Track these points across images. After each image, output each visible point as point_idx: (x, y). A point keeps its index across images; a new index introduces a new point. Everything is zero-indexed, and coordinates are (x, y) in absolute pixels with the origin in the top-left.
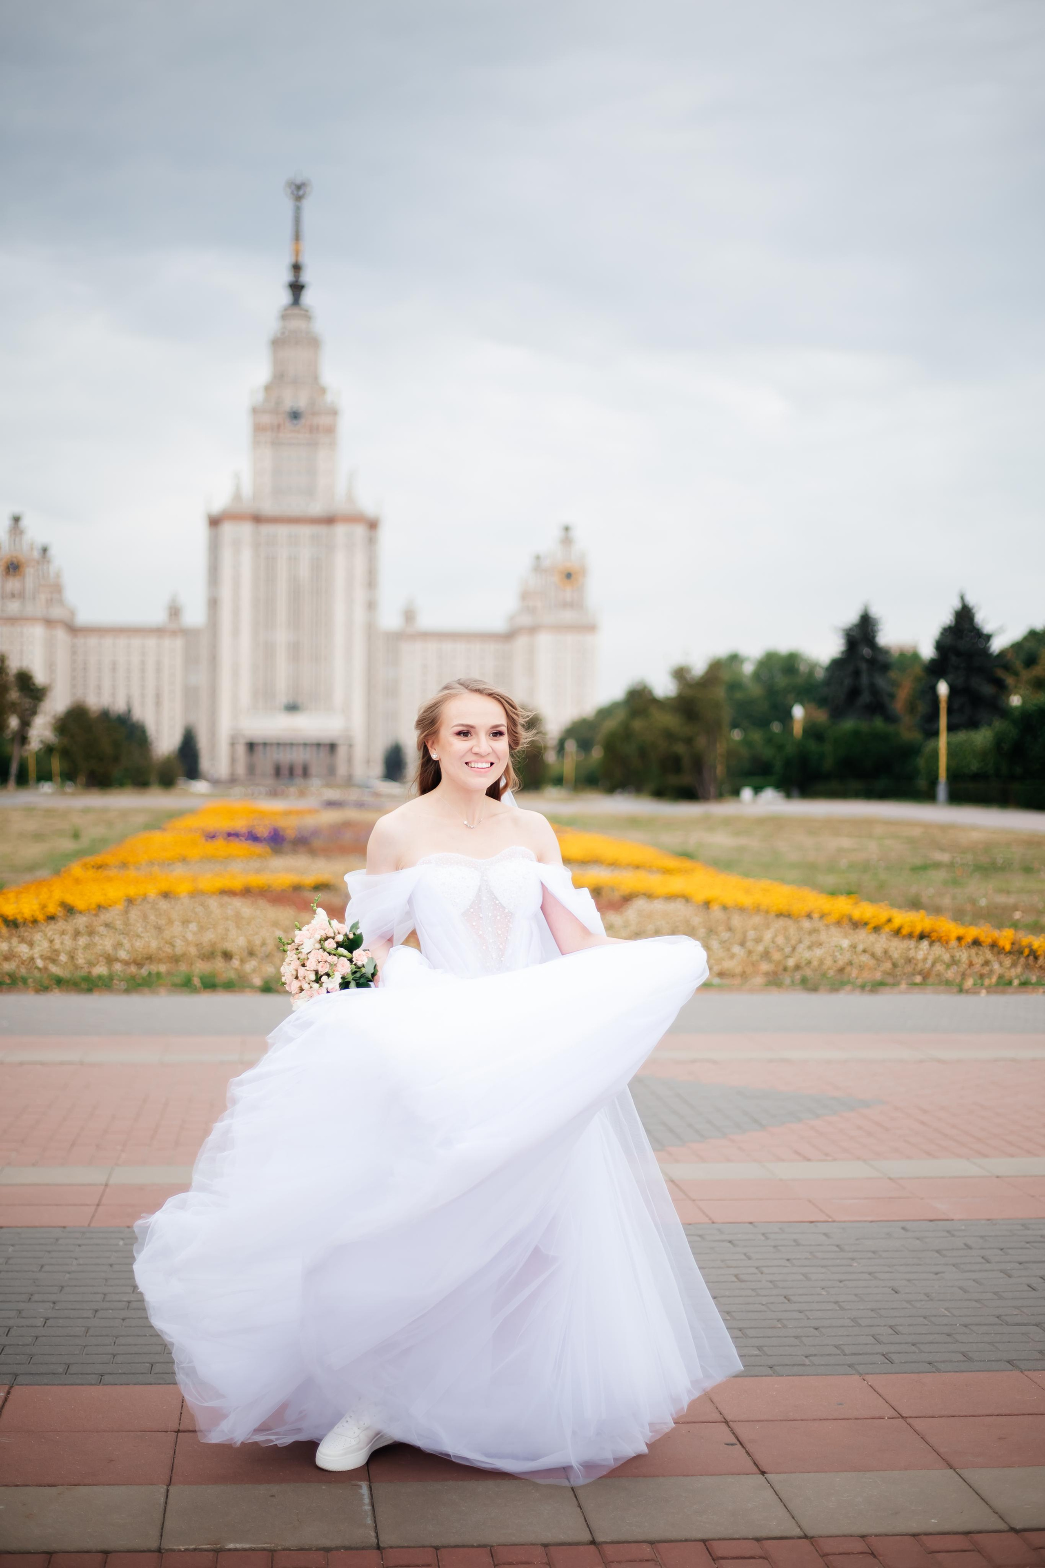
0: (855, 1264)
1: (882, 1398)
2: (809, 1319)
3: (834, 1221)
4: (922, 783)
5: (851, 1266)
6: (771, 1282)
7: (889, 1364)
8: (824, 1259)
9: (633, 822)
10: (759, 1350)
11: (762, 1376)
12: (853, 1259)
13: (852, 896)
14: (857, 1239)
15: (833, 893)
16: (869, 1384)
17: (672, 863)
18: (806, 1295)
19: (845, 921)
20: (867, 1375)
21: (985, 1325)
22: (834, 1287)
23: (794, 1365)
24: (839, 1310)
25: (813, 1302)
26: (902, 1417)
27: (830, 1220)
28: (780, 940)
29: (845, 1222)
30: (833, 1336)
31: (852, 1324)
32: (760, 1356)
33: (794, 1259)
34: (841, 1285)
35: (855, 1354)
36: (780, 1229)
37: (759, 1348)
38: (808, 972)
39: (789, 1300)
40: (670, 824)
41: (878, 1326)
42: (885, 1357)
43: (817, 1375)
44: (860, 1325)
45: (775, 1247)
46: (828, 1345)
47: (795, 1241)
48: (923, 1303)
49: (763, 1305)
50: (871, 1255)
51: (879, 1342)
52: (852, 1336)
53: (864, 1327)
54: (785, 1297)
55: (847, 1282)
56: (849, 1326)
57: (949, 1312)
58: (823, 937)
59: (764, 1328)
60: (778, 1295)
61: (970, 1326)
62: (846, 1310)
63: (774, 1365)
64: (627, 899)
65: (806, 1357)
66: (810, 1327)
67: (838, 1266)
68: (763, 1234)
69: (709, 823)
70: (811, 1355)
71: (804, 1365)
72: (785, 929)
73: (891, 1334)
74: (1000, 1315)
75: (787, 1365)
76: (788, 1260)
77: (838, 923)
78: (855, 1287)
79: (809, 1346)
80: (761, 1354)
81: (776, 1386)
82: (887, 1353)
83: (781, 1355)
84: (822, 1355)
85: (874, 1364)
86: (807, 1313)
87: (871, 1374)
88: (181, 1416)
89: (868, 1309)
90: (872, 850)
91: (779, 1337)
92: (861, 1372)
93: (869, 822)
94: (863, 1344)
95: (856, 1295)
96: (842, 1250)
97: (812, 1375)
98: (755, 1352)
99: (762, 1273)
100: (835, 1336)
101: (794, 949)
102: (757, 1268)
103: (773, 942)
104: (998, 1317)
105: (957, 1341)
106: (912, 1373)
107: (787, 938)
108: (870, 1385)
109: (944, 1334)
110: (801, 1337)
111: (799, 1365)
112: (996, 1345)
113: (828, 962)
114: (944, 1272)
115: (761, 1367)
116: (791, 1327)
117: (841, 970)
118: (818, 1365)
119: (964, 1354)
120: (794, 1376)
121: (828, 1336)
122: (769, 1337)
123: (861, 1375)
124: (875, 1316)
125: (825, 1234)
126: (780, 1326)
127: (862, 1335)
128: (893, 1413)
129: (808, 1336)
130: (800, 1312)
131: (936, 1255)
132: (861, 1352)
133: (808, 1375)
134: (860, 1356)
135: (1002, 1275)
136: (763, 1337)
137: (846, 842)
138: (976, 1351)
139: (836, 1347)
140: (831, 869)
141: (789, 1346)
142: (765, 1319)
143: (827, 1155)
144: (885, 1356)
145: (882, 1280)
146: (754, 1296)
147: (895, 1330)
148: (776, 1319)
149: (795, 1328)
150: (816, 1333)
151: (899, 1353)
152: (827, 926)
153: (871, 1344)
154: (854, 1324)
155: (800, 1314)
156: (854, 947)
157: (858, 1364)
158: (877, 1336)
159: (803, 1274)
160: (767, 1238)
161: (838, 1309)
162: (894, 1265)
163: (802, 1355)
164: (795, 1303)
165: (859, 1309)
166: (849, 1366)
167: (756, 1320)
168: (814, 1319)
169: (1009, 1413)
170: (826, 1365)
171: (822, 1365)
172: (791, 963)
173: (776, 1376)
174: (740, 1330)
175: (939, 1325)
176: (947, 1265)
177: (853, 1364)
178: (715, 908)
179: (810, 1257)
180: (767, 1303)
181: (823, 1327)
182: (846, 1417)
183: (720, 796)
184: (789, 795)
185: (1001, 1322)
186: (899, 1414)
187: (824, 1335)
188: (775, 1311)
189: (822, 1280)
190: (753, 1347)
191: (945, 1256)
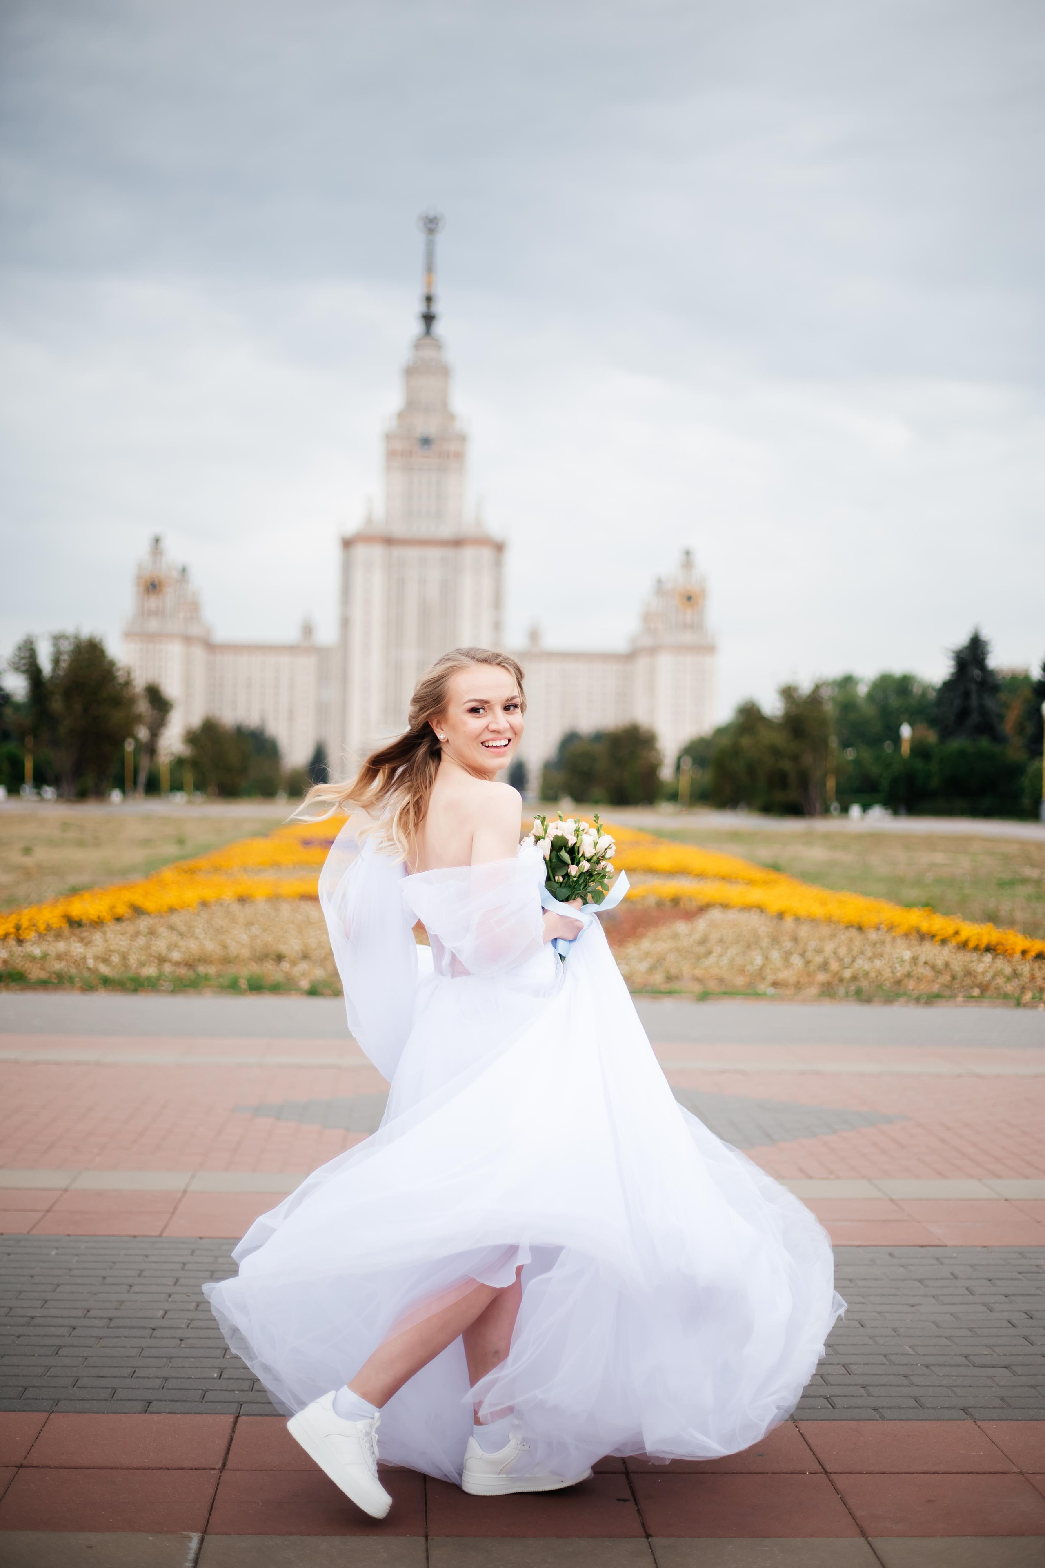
4: (1026, 802)
9: (734, 836)
15: (909, 905)
17: (758, 874)
19: (914, 933)
21: (949, 1365)
28: (842, 951)
38: (864, 983)
40: (768, 839)
58: (887, 948)
61: (931, 1367)
69: (808, 839)
77: (906, 935)
93: (968, 839)
113: (887, 973)
114: (920, 1305)
117: (898, 982)
131: (918, 1284)
135: (984, 1309)
140: (918, 882)
156: (916, 959)
162: (869, 1296)
172: (848, 973)
176: (926, 1296)
178: (788, 919)
183: (825, 812)
184: (896, 812)
191: (927, 1286)
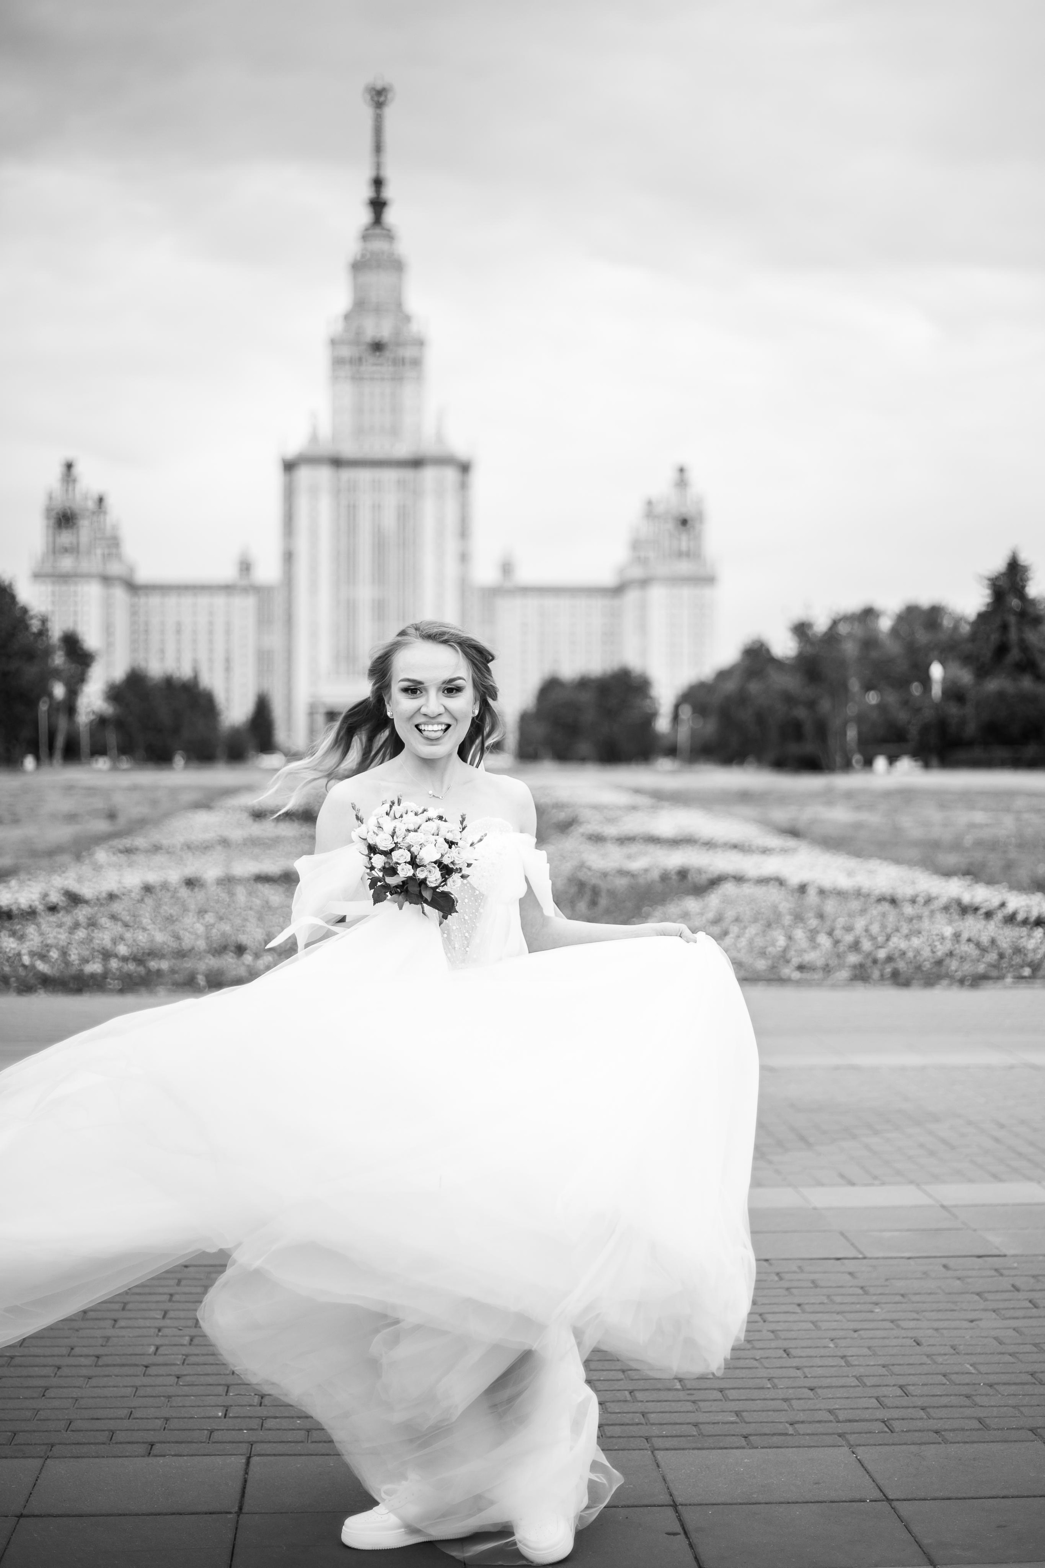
0: (877, 1310)
1: (870, 1475)
2: (806, 1377)
3: (865, 1258)
5: (872, 1312)
6: (773, 1332)
7: (888, 1433)
8: (842, 1304)
9: (743, 797)
10: (737, 1416)
11: (732, 1448)
12: (877, 1304)
13: (968, 877)
14: (887, 1280)
15: (948, 873)
16: (858, 1458)
17: (774, 841)
18: (810, 1347)
19: (955, 906)
20: (858, 1447)
21: (1015, 1384)
22: (845, 1338)
23: (774, 1434)
24: (844, 1366)
25: (816, 1357)
26: (888, 1500)
27: (860, 1256)
28: (875, 929)
29: (877, 1258)
30: (830, 1398)
31: (856, 1383)
32: (737, 1423)
33: (807, 1304)
34: (856, 1335)
35: (850, 1421)
36: (800, 1267)
37: (737, 1413)
38: (901, 965)
39: (788, 1355)
41: (886, 1386)
42: (885, 1424)
43: (800, 1447)
44: (865, 1385)
45: (788, 1289)
46: (820, 1410)
47: (813, 1282)
48: (946, 1357)
49: (756, 1360)
50: (898, 1298)
51: (883, 1405)
52: (852, 1398)
53: (870, 1387)
54: (785, 1351)
55: (861, 1332)
56: (851, 1387)
57: (975, 1368)
58: (926, 924)
59: (750, 1388)
60: (776, 1348)
61: (995, 1386)
62: (852, 1366)
63: (750, 1435)
64: (715, 882)
65: (790, 1424)
66: (805, 1387)
67: (857, 1312)
68: (778, 1274)
70: (798, 1422)
71: (786, 1434)
72: (884, 915)
73: (899, 1396)
74: (1035, 1372)
75: (766, 1434)
76: (799, 1305)
77: (946, 908)
78: (871, 1338)
79: (798, 1410)
80: (738, 1420)
81: (746, 1460)
82: (888, 1419)
83: (761, 1422)
84: (810, 1422)
85: (870, 1432)
86: (806, 1370)
87: (864, 1445)
88: (29, 1497)
89: (879, 1365)
90: (1007, 825)
91: (764, 1399)
92: (852, 1443)
94: (863, 1408)
95: (869, 1348)
96: (866, 1293)
97: (792, 1447)
98: (732, 1419)
99: (765, 1321)
100: (833, 1398)
101: (888, 939)
102: (761, 1315)
103: (867, 931)
104: (1032, 1375)
105: (976, 1405)
106: (914, 1444)
107: (883, 927)
108: (859, 1460)
109: (962, 1395)
110: (792, 1399)
111: (780, 1434)
112: (1022, 1409)
113: (926, 953)
115: (733, 1437)
116: (782, 1387)
117: (939, 963)
118: (803, 1435)
119: (980, 1420)
120: (770, 1448)
121: (823, 1399)
122: (752, 1400)
123: (851, 1446)
124: (886, 1373)
125: (850, 1274)
126: (769, 1386)
127: (865, 1397)
128: (878, 1495)
129: (799, 1399)
130: (798, 1369)
132: (857, 1419)
133: (787, 1447)
134: (855, 1423)
136: (746, 1400)
137: (979, 817)
138: (996, 1417)
139: (830, 1411)
140: (956, 846)
141: (774, 1411)
142: (754, 1378)
143: (875, 1178)
144: (887, 1423)
145: (905, 1329)
146: (749, 1350)
147: (905, 1391)
148: (766, 1378)
149: (787, 1388)
150: (811, 1394)
151: (903, 1419)
152: (932, 912)
153: (871, 1408)
154: (859, 1384)
155: (798, 1371)
156: (957, 936)
157: (851, 1433)
158: (882, 1399)
159: (813, 1322)
160: (781, 1279)
161: (844, 1364)
163: (787, 1422)
164: (794, 1357)
165: (868, 1365)
166: (840, 1435)
167: (743, 1378)
168: (811, 1377)
169: (1016, 1494)
170: (813, 1434)
171: (808, 1434)
172: (882, 954)
173: (750, 1449)
174: (721, 1392)
175: (959, 1384)
177: (845, 1433)
178: (812, 892)
179: (826, 1301)
180: (761, 1358)
181: (820, 1387)
182: (821, 1499)
184: (927, 765)
185: (1034, 1381)
186: (885, 1495)
187: (820, 1397)
188: (768, 1368)
189: (834, 1330)
190: (731, 1412)
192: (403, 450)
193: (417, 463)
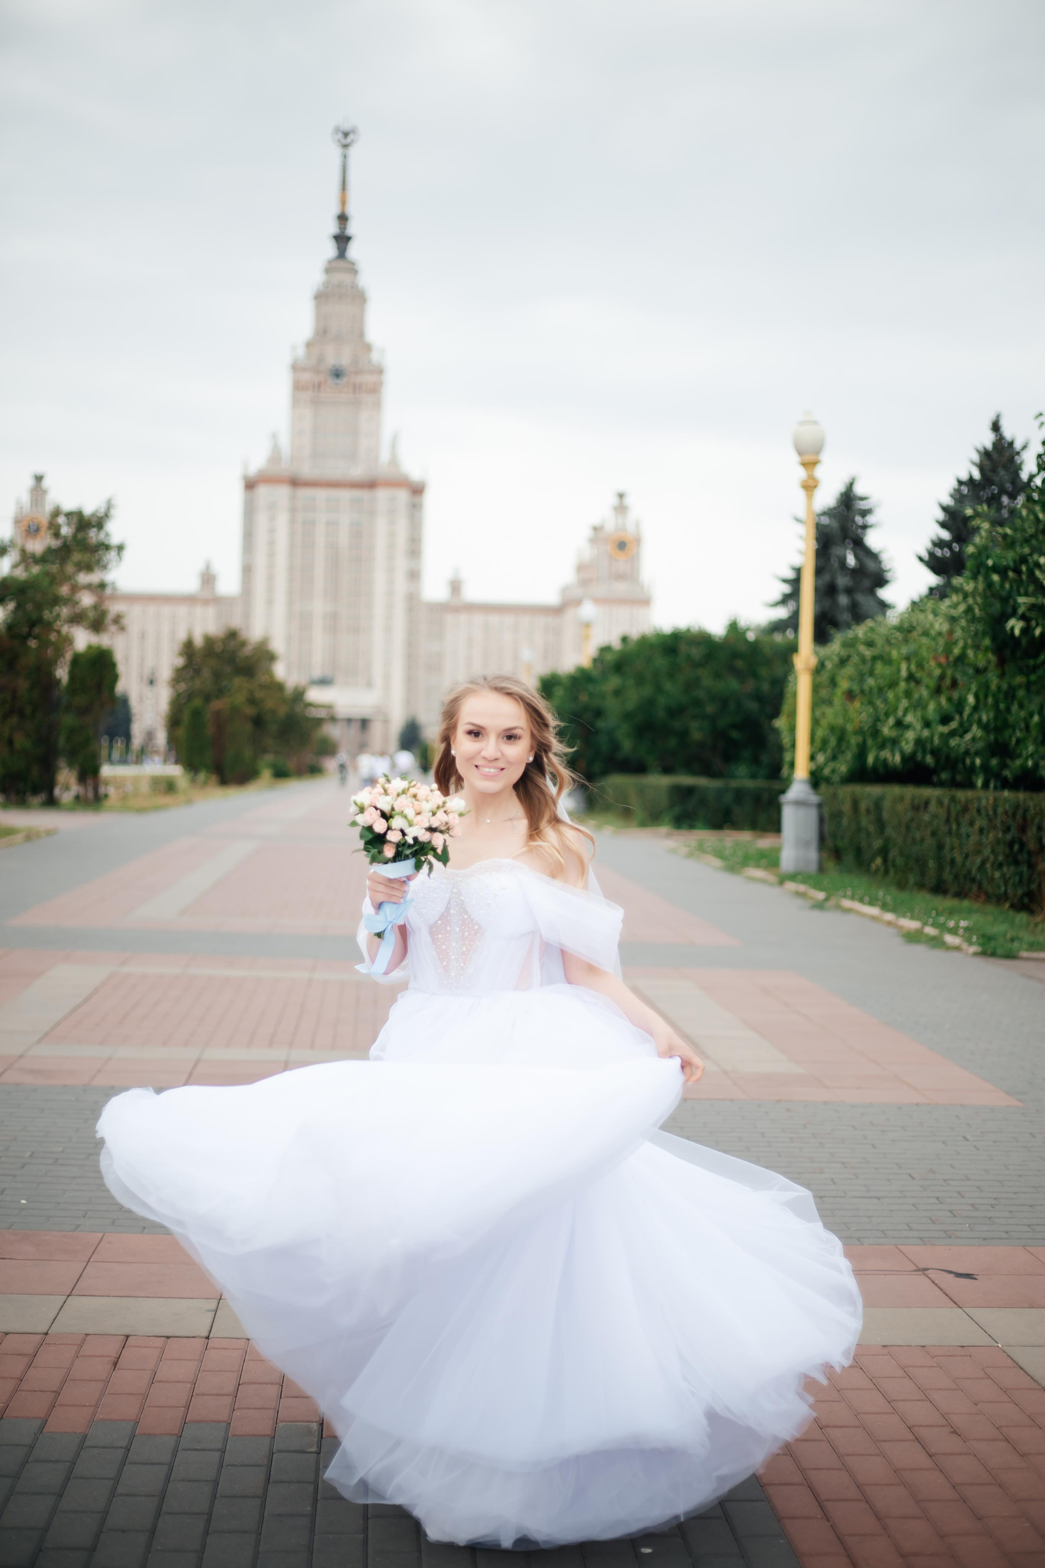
192: (357, 472)
193: (371, 485)
